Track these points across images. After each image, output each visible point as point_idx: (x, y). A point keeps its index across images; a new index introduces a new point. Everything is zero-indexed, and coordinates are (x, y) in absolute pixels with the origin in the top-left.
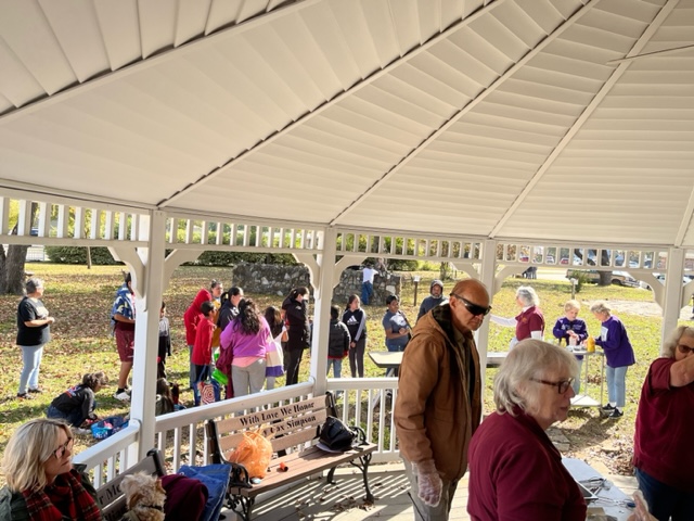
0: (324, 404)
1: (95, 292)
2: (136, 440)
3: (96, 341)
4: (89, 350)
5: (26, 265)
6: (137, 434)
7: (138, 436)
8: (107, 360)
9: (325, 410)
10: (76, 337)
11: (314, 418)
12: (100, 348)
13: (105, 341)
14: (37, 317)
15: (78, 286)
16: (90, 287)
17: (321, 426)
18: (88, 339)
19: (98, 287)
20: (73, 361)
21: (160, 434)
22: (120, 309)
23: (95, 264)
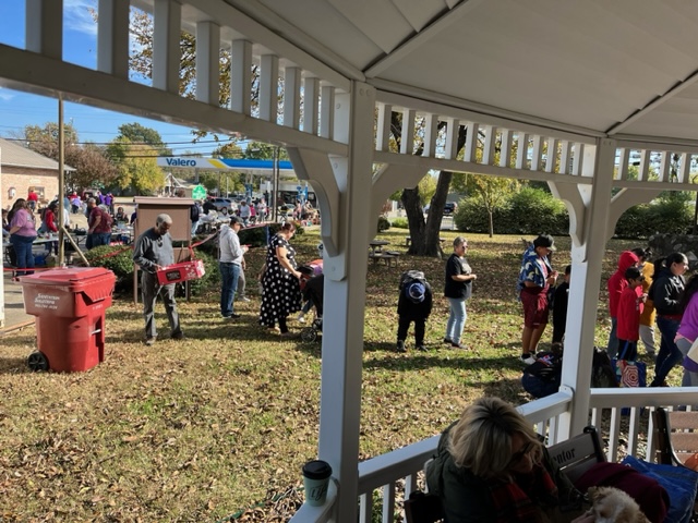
1: (498, 258)
2: (567, 410)
3: (501, 304)
4: (495, 311)
5: (440, 233)
6: (569, 403)
7: (570, 406)
8: (513, 322)
10: (483, 297)
12: (505, 310)
13: (509, 304)
14: (463, 273)
15: (483, 252)
16: (493, 254)
18: (493, 301)
19: (500, 254)
20: (481, 319)
21: (594, 410)
22: (530, 276)
23: (496, 233)
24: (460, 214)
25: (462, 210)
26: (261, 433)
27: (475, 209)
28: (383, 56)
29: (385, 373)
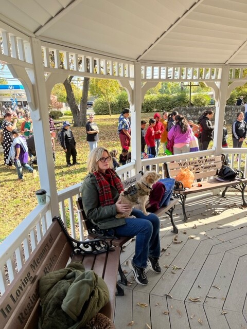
0: (221, 160)
2: (134, 168)
7: (135, 166)
9: (221, 163)
10: (108, 141)
11: (215, 166)
15: (107, 123)
16: (111, 123)
17: (219, 170)
19: (114, 123)
22: (123, 127)
23: (113, 114)
24: (96, 106)
25: (96, 105)
26: (14, 207)
27: (102, 104)
28: (41, 27)
29: (68, 176)
